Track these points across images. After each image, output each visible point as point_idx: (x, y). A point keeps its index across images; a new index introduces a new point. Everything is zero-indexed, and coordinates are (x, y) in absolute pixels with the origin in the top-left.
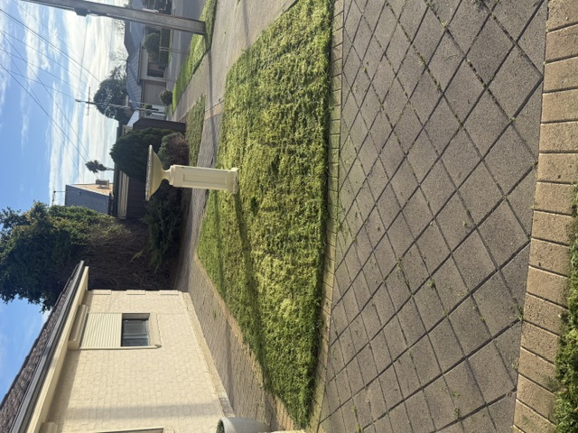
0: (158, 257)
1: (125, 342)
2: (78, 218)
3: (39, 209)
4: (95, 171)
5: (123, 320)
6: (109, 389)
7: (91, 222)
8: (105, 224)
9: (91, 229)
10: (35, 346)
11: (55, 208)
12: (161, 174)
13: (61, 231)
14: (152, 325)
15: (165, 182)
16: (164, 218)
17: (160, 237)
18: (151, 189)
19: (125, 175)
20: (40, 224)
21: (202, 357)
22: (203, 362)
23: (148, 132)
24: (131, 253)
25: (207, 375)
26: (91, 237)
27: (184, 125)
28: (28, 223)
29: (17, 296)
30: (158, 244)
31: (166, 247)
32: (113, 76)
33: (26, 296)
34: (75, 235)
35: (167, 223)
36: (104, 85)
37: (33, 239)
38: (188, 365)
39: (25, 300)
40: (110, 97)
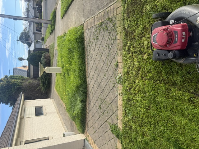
0: (44, 89)
1: (37, 115)
2: (19, 79)
3: (6, 77)
4: (21, 60)
5: (35, 108)
6: (33, 128)
7: (23, 80)
8: (27, 80)
9: (23, 82)
10: (10, 118)
11: (11, 76)
12: (43, 70)
13: (14, 83)
14: (44, 109)
15: (44, 72)
16: (44, 78)
17: (44, 83)
18: (40, 74)
19: (32, 65)
20: (7, 82)
21: (58, 117)
22: (59, 118)
23: (38, 53)
24: (35, 88)
25: (60, 121)
26: (23, 84)
27: (48, 49)
28: (3, 82)
29: (1, 103)
30: (43, 85)
31: (46, 86)
32: (24, 30)
33: (4, 103)
34: (18, 84)
35: (45, 79)
36: (22, 33)
37: (5, 86)
38: (55, 119)
39: (4, 104)
40: (24, 37)
